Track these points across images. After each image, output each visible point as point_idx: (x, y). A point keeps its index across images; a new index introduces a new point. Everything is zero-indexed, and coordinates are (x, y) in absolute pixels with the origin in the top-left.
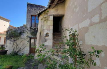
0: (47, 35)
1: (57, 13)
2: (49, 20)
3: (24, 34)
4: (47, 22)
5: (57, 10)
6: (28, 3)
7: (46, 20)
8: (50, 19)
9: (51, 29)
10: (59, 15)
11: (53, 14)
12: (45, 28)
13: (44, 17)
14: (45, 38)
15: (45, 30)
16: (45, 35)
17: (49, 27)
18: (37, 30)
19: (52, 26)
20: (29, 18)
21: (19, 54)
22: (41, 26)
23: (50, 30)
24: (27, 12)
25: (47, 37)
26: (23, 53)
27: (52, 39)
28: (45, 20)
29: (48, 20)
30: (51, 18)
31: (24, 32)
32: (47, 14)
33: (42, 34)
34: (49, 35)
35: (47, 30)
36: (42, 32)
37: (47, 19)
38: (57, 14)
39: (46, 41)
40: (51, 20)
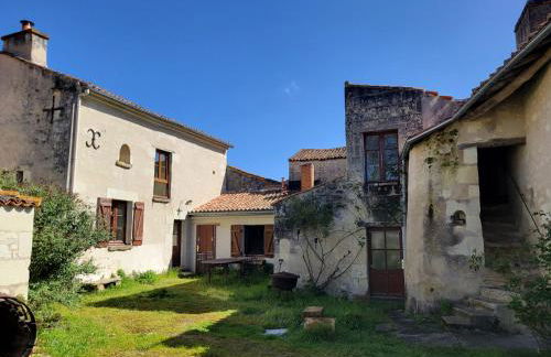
0: (458, 218)
1: (494, 137)
2: (464, 165)
3: (342, 211)
4: (454, 172)
5: (492, 126)
6: (346, 83)
7: (450, 163)
8: (466, 161)
9: (474, 198)
10: (500, 144)
11: (477, 140)
12: (446, 194)
13: (441, 152)
14: (451, 231)
15: (448, 202)
16: (449, 221)
17: (465, 191)
18: (393, 193)
19: (478, 188)
20: (357, 148)
21: (329, 292)
22: (430, 186)
23: (467, 201)
24: (349, 123)
25: (458, 228)
26: (343, 287)
27: (480, 234)
28: (446, 165)
29: (456, 164)
30: (471, 156)
31: (340, 206)
32: (451, 141)
33: (435, 218)
34: (468, 218)
35: (459, 201)
36: (435, 208)
37: (453, 159)
38: (494, 140)
39: (456, 240)
40: (472, 165)
